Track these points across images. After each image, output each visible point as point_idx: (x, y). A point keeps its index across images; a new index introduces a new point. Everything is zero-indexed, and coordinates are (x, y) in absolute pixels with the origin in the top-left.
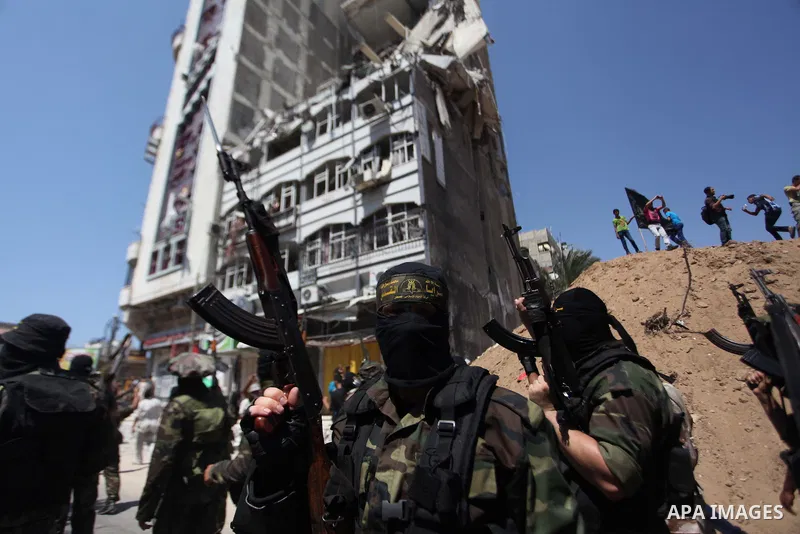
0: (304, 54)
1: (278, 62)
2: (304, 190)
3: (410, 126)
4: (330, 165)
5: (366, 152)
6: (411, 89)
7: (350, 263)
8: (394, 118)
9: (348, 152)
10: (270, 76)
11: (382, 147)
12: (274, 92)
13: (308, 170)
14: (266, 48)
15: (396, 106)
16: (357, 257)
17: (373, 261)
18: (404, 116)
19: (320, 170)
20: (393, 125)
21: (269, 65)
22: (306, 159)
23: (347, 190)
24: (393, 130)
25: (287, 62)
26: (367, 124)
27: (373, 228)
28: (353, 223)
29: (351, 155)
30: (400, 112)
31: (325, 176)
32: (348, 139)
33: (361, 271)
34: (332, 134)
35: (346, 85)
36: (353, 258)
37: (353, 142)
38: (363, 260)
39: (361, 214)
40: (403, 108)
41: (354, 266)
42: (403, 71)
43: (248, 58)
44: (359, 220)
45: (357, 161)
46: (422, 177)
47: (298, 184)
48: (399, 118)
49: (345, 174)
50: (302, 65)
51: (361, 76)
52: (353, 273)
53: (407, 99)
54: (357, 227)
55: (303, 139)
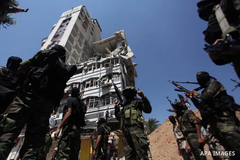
0: (82, 51)
1: (74, 52)
2: (81, 85)
3: (119, 71)
4: (92, 79)
5: (104, 77)
6: (119, 62)
7: (96, 109)
8: (114, 69)
9: (99, 76)
10: (72, 55)
11: (110, 76)
12: (72, 59)
13: (84, 80)
14: (72, 48)
15: (115, 66)
16: (99, 107)
17: (104, 109)
18: (117, 68)
19: (88, 80)
20: (113, 70)
21: (72, 52)
22: (84, 77)
23: (97, 87)
24: (113, 72)
25: (77, 52)
26: (105, 69)
27: (105, 99)
28: (98, 96)
29: (99, 77)
30: (116, 67)
31: (90, 82)
32: (99, 73)
33: (100, 112)
34: (93, 71)
35: (99, 59)
36: (98, 107)
37: (100, 74)
38: (101, 108)
39: (101, 94)
40: (116, 66)
41: (98, 110)
42: (117, 57)
43: (67, 49)
44: (101, 96)
45: (101, 79)
46: (122, 85)
47: (79, 84)
48: (116, 69)
49: (97, 82)
50: (81, 54)
51: (104, 57)
52: (98, 112)
53: (118, 64)
54: (100, 98)
55: (83, 71)
